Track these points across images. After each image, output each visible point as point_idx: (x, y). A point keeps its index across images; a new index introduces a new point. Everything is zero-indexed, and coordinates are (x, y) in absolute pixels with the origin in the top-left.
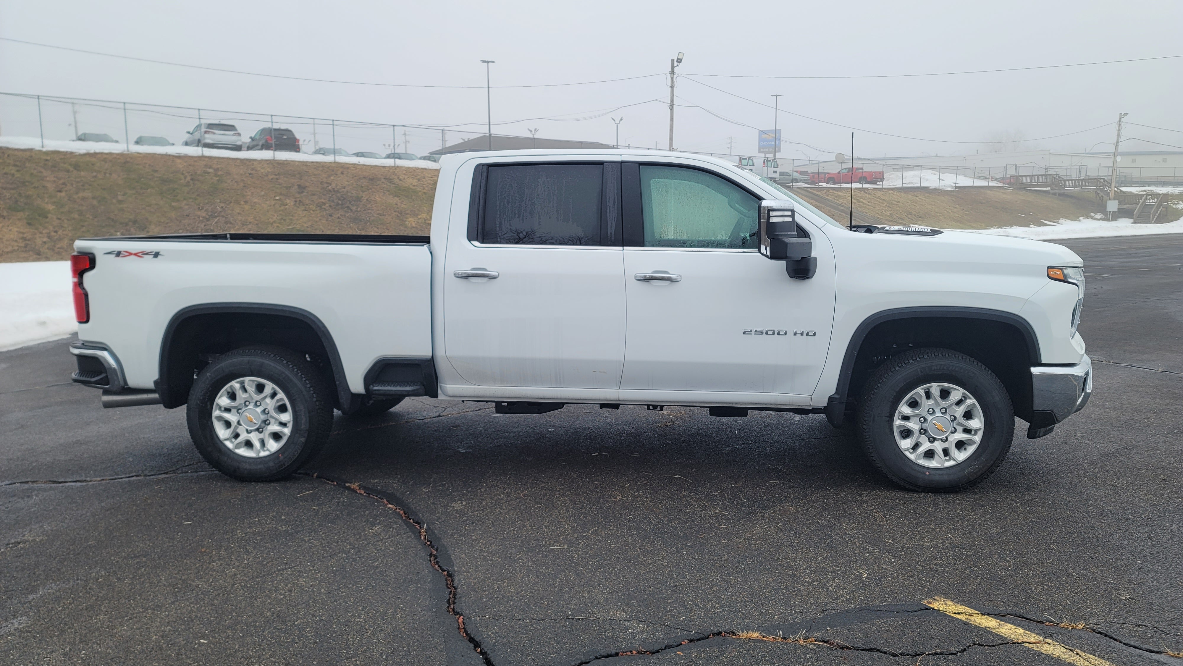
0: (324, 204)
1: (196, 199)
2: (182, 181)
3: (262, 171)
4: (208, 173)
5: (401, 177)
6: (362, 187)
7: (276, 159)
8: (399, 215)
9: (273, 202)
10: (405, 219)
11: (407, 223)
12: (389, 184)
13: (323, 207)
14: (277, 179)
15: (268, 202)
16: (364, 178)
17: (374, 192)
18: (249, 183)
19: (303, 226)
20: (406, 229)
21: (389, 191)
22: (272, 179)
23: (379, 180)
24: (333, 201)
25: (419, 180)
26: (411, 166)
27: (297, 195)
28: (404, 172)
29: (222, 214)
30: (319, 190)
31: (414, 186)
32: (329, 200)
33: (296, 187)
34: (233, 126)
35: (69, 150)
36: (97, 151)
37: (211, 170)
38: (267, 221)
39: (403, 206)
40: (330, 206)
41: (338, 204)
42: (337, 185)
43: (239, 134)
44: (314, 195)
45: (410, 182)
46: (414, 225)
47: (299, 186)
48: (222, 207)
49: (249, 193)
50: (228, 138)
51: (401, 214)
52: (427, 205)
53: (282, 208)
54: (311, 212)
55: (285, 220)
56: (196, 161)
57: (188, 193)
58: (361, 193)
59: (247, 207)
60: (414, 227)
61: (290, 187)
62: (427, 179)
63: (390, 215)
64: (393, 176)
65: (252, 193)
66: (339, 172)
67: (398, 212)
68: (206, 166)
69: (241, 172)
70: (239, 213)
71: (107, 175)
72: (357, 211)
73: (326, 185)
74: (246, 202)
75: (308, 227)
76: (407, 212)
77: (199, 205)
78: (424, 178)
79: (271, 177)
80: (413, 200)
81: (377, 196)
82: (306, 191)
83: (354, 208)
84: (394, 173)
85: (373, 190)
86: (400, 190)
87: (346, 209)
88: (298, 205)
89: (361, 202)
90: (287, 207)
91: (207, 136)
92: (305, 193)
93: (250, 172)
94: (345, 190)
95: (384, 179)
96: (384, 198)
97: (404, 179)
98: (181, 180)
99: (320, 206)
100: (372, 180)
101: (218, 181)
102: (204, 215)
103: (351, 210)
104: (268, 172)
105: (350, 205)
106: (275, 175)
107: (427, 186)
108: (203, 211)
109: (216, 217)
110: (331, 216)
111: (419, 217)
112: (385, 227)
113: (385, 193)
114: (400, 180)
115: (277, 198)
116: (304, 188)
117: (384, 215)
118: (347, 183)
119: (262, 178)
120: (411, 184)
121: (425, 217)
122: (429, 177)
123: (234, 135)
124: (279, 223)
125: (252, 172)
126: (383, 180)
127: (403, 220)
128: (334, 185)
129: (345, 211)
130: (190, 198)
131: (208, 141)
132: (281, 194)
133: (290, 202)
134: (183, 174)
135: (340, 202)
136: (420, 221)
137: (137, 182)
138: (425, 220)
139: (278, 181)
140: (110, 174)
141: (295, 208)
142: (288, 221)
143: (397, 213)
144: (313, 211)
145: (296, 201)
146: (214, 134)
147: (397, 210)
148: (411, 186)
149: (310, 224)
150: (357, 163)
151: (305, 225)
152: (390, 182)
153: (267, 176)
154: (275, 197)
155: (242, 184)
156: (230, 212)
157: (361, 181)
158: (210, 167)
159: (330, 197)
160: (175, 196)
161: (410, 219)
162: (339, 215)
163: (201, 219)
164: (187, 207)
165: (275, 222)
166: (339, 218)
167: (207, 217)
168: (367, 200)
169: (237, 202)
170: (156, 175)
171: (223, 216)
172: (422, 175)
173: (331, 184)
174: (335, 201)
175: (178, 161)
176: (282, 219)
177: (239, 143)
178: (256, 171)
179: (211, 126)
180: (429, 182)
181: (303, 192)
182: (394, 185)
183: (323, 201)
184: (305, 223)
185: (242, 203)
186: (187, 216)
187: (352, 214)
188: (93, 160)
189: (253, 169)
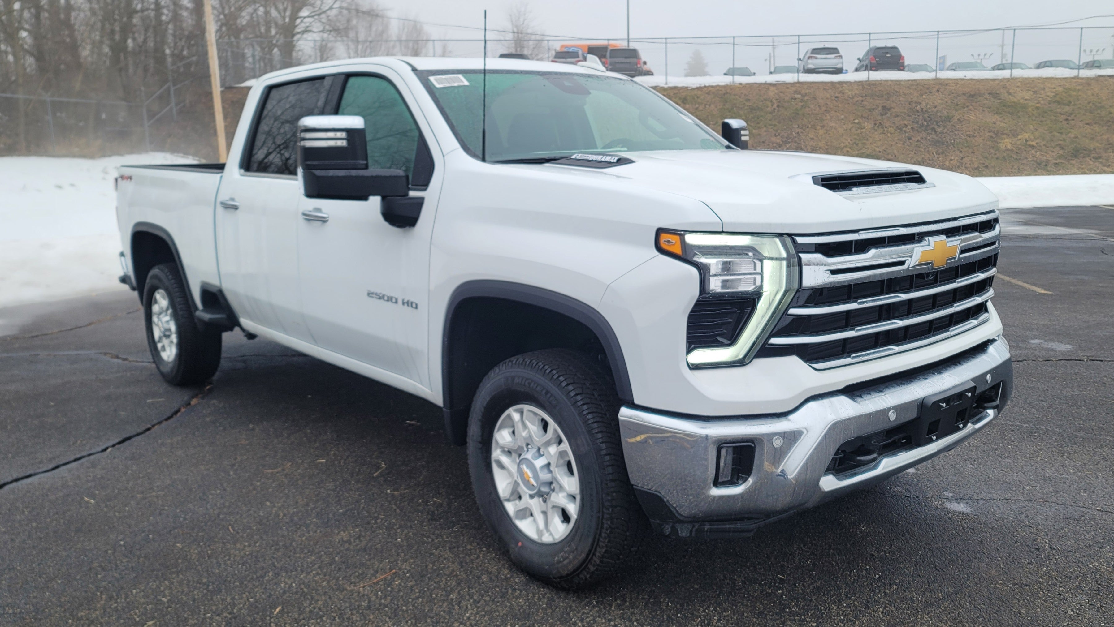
0: (906, 126)
1: (775, 125)
2: (769, 109)
3: (850, 93)
4: (795, 99)
5: (1011, 91)
6: (957, 105)
7: (871, 79)
8: (994, 136)
9: (850, 126)
10: (999, 141)
11: (1001, 144)
12: (992, 99)
13: (904, 129)
14: (862, 101)
15: (845, 126)
16: (964, 94)
17: (970, 110)
18: (832, 107)
19: (875, 150)
20: (997, 152)
21: (990, 108)
22: (858, 101)
23: (981, 95)
24: (917, 123)
25: (1035, 92)
26: (1031, 76)
27: (879, 117)
28: (1019, 84)
29: (796, 139)
30: (905, 111)
31: (1026, 100)
32: (913, 122)
33: (880, 108)
34: (836, 49)
35: (685, 85)
36: (707, 85)
37: (799, 96)
38: (838, 146)
39: (1002, 124)
40: (912, 128)
41: (922, 125)
42: (927, 104)
43: (841, 57)
44: (898, 116)
45: (1022, 96)
46: (1009, 147)
47: (884, 107)
48: (798, 133)
49: (828, 117)
50: (830, 61)
51: (996, 134)
52: (1034, 122)
53: (859, 131)
54: (889, 135)
55: (857, 145)
56: (788, 88)
57: (770, 120)
58: (954, 112)
59: (821, 132)
60: (1008, 150)
61: (874, 109)
62: (1047, 90)
63: (981, 136)
64: (1002, 90)
65: (832, 117)
66: (935, 90)
67: (994, 132)
68: (796, 92)
69: (828, 95)
70: (812, 139)
71: (707, 106)
72: (943, 133)
73: (914, 105)
74: (822, 127)
75: (880, 152)
76: (1005, 132)
77: (777, 131)
78: (1044, 89)
79: (856, 99)
80: (1019, 117)
81: (973, 115)
82: (889, 113)
83: (939, 130)
84: (1004, 87)
85: (971, 107)
86: (1004, 106)
87: (930, 131)
88: (876, 128)
89: (950, 122)
90: (864, 130)
91: (810, 61)
92: (888, 115)
93: (837, 95)
94: (935, 110)
95: (989, 94)
96: (981, 116)
97: (1015, 93)
98: (767, 107)
99: (900, 128)
100: (972, 96)
101: (802, 106)
102: (778, 141)
103: (935, 132)
104: (856, 94)
105: (936, 127)
106: (862, 97)
107: (1043, 100)
108: (778, 137)
109: (789, 142)
110: (910, 139)
111: (1019, 137)
112: (971, 150)
113: (983, 111)
114: (1010, 94)
115: (856, 121)
116: (889, 109)
117: (974, 136)
118: (939, 101)
119: (847, 100)
120: (1023, 98)
121: (1027, 137)
122: (1050, 88)
123: (835, 58)
124: (850, 148)
125: (839, 95)
126: (987, 96)
127: (996, 142)
128: (923, 104)
129: (928, 133)
130: (770, 125)
131: (811, 66)
132: (862, 117)
133: (868, 125)
134: (771, 101)
135: (925, 123)
136: (1019, 142)
137: (730, 112)
138: (1026, 141)
139: (863, 103)
140: (710, 105)
141: (873, 131)
142: (860, 145)
143: (992, 134)
144: (891, 134)
145: (875, 124)
146: (816, 58)
147: (993, 130)
148: (1022, 101)
149: (883, 148)
150: (963, 77)
151: (878, 150)
152: (995, 98)
153: (853, 98)
154: (854, 120)
155: (824, 108)
156: (804, 137)
157: (959, 98)
158: (799, 93)
159: (915, 118)
160: (758, 123)
161: (1007, 140)
162: (919, 138)
163: (774, 145)
164: (765, 133)
165: (846, 147)
166: (918, 141)
167: (781, 143)
168: (958, 120)
169: (814, 127)
170: (748, 104)
171: (796, 142)
172: (1042, 86)
173: (920, 103)
174: (920, 122)
175: (772, 89)
176: (855, 143)
177: (839, 66)
178: (843, 93)
179: (816, 51)
180: (1049, 94)
181: (886, 114)
182: (999, 101)
183: (906, 122)
184: (878, 147)
185: (819, 127)
186: (763, 142)
187: (934, 137)
188: (700, 92)
189: (840, 92)
